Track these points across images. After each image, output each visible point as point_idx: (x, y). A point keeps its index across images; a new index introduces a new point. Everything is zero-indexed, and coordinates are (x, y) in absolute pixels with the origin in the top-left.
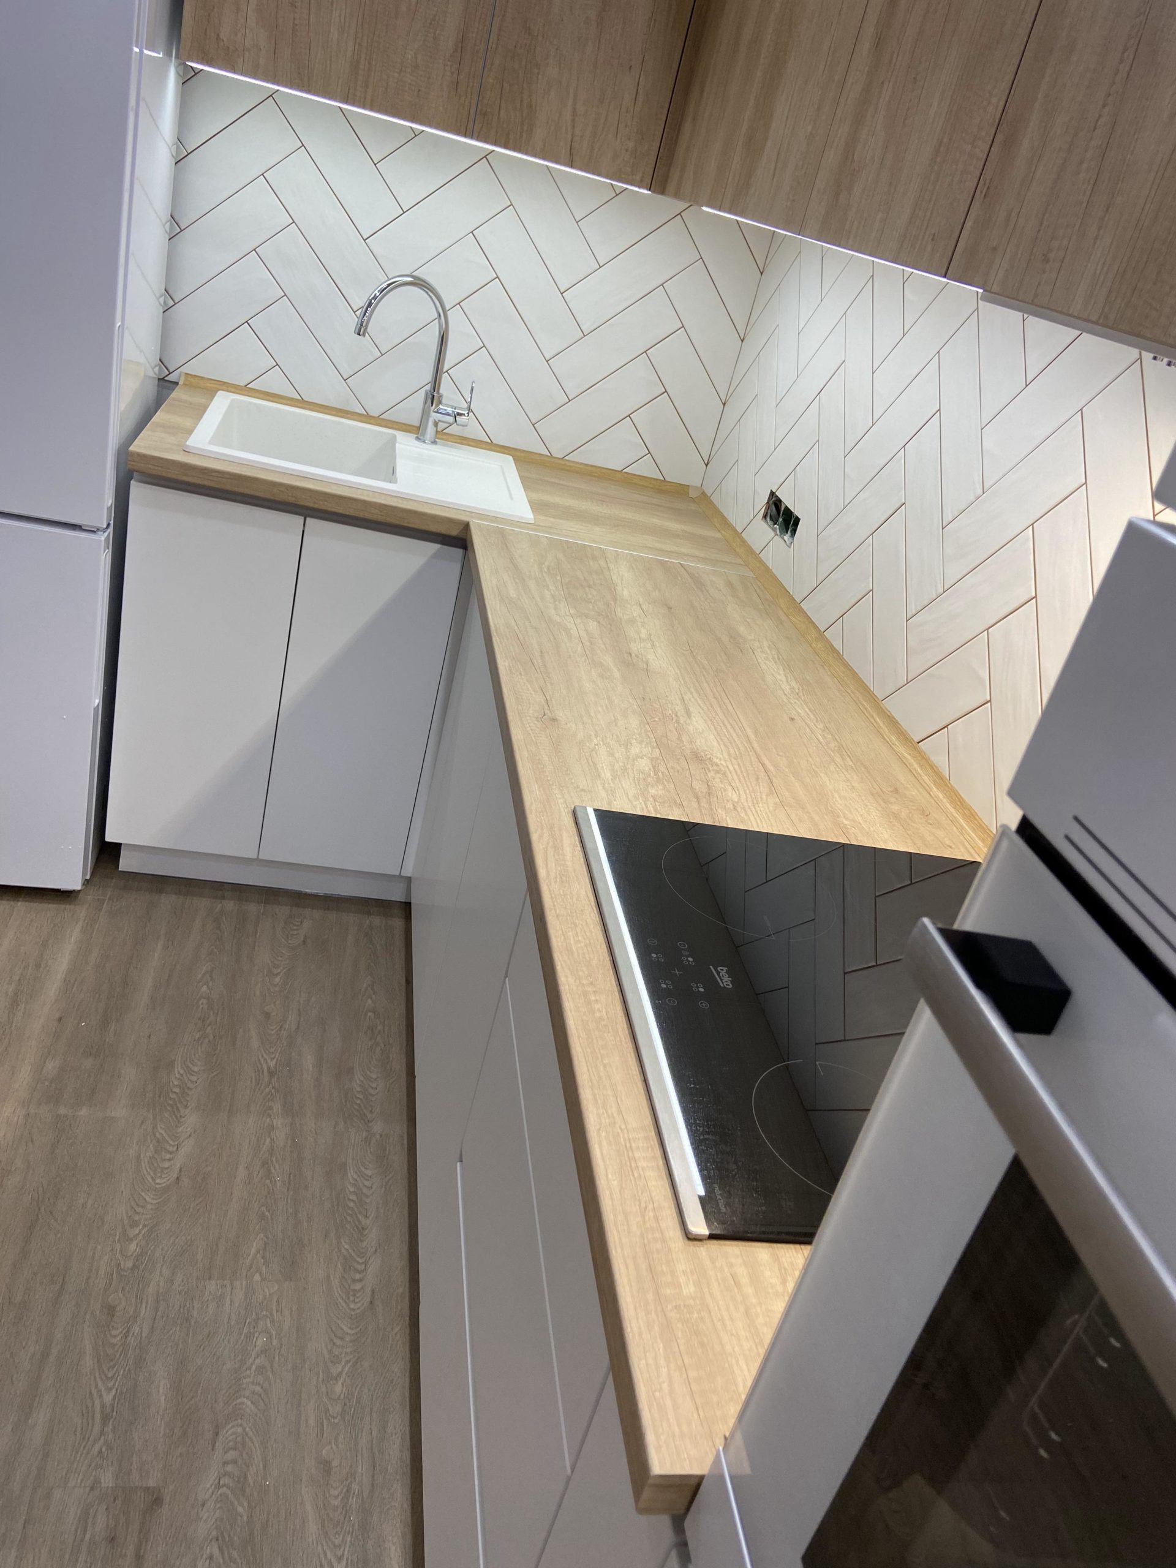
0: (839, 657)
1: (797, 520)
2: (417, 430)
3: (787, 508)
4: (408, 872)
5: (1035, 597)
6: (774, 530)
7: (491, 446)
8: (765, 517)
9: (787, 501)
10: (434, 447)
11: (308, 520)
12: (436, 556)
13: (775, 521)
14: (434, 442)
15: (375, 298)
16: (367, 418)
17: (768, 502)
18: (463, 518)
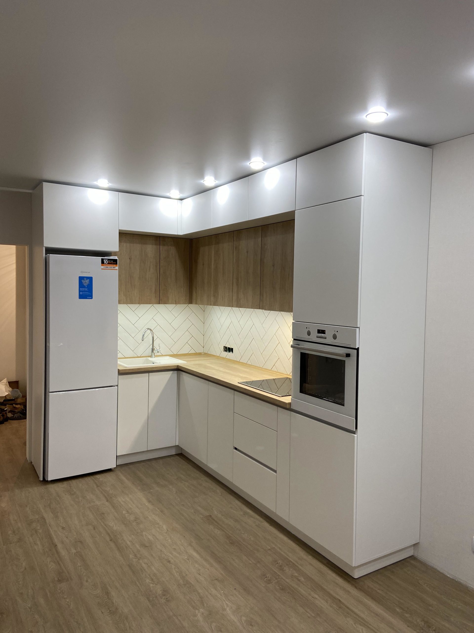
0: (252, 365)
1: (232, 349)
2: (151, 356)
3: (229, 348)
4: (177, 444)
5: (279, 343)
6: (227, 352)
7: (162, 355)
8: (224, 351)
9: (228, 346)
10: (155, 358)
11: (150, 373)
12: (172, 374)
13: (226, 351)
14: (154, 357)
15: (144, 334)
16: (138, 357)
17: (224, 348)
18: (177, 365)
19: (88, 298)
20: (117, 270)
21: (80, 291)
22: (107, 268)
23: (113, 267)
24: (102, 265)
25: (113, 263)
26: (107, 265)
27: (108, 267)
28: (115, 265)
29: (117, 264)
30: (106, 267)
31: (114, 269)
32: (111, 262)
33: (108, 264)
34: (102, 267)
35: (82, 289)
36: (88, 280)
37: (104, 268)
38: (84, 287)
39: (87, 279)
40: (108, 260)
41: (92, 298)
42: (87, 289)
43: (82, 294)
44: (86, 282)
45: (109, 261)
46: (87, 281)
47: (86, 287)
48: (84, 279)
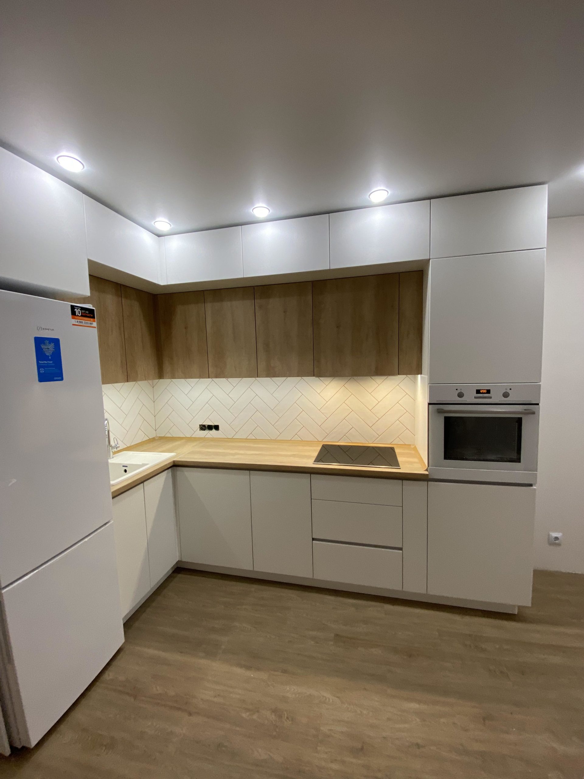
1: (216, 426)
3: (210, 426)
6: (207, 431)
8: (200, 430)
9: (208, 424)
11: (144, 483)
13: (205, 430)
17: (200, 427)
19: (56, 378)
20: (95, 327)
21: (39, 367)
22: (82, 324)
23: (89, 322)
24: (73, 318)
25: (88, 315)
26: (81, 318)
27: (82, 322)
28: (92, 319)
29: (94, 317)
30: (79, 321)
31: (90, 325)
32: (86, 313)
33: (82, 316)
34: (74, 321)
35: (43, 362)
36: (53, 344)
37: (77, 324)
38: (46, 358)
39: (50, 343)
40: (81, 310)
41: (62, 379)
42: (51, 362)
43: (43, 372)
44: (49, 349)
45: (83, 311)
46: (51, 347)
47: (50, 358)
48: (44, 344)
